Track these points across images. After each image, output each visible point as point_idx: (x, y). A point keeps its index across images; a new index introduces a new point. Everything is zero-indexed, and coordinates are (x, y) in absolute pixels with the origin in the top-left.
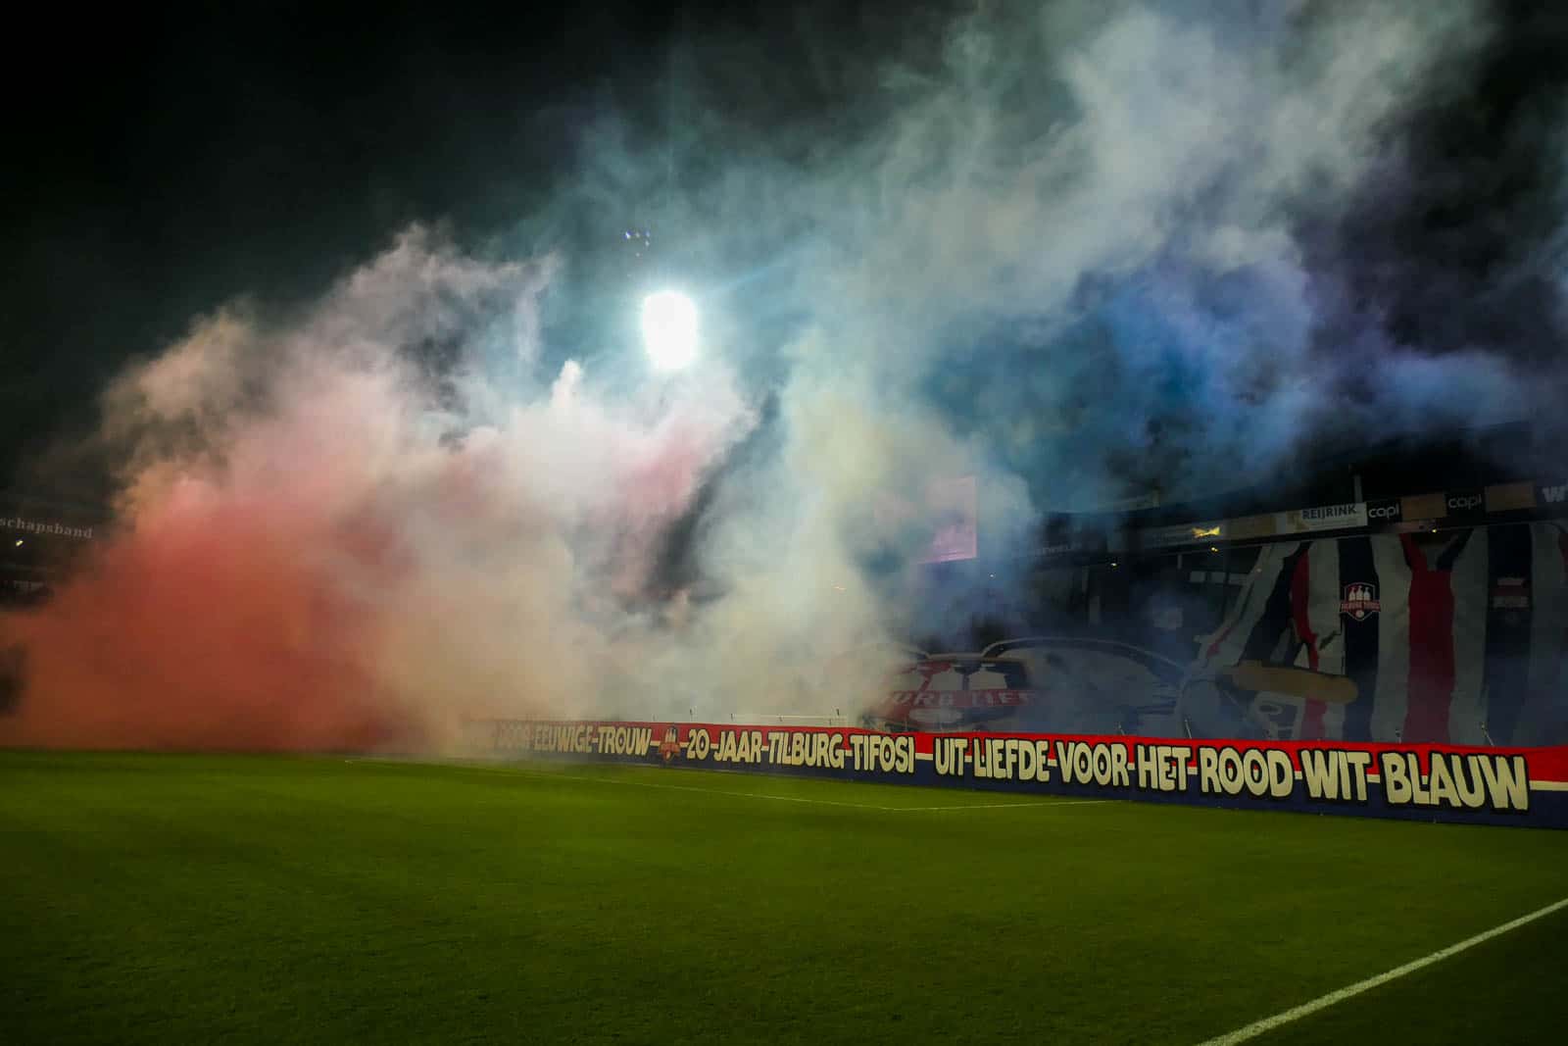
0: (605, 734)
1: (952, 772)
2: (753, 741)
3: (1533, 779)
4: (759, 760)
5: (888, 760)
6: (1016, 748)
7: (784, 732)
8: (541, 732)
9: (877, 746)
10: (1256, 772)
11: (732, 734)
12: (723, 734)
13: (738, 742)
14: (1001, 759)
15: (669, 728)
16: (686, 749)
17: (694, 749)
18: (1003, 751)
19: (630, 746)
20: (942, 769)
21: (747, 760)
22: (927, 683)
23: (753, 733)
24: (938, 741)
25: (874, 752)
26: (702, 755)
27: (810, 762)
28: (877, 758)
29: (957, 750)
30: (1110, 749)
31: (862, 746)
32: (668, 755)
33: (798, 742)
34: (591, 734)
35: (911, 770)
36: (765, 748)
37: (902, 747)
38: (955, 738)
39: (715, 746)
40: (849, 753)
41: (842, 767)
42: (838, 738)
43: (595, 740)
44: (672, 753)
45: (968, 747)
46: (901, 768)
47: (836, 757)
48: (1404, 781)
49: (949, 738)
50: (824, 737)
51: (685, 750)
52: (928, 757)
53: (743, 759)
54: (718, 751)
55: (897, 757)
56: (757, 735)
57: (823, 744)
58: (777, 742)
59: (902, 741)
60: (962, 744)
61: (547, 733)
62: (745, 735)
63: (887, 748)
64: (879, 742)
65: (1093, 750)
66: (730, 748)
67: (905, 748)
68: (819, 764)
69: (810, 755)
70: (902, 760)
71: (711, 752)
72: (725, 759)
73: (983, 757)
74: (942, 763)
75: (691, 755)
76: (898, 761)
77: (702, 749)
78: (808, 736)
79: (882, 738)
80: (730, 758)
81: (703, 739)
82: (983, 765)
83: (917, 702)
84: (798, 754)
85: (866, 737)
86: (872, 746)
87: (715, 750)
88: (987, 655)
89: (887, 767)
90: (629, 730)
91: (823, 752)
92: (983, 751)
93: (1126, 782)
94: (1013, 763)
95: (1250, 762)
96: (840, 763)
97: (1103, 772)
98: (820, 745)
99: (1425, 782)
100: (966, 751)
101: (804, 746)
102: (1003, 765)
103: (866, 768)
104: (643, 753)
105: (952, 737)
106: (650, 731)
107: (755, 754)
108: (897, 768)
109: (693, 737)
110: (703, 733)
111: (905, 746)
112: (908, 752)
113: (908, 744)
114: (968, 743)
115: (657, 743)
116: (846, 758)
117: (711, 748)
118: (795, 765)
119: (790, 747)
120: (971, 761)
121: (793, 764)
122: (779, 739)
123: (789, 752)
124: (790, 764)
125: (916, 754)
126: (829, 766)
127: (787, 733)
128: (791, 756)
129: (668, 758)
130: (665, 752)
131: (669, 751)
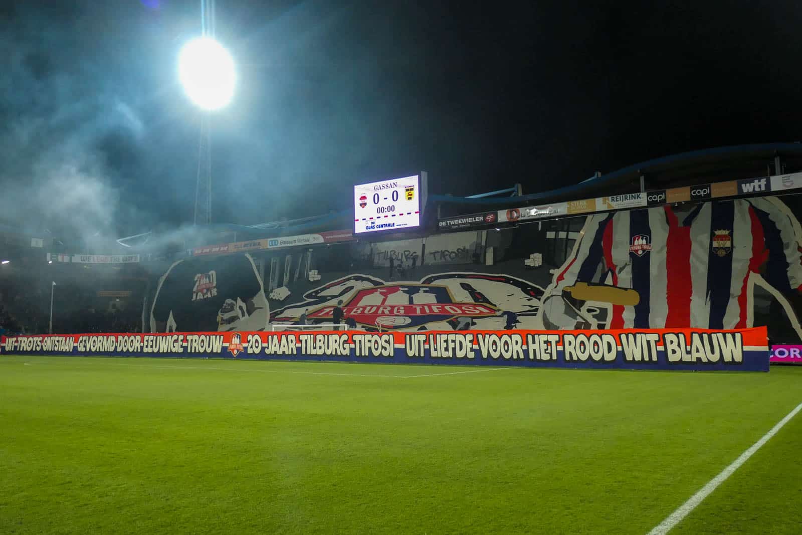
0: (192, 340)
1: (417, 354)
2: (290, 342)
3: (745, 345)
4: (295, 353)
5: (376, 349)
6: (454, 339)
8: (147, 341)
9: (370, 341)
10: (596, 348)
11: (275, 337)
12: (270, 337)
13: (280, 342)
14: (445, 346)
15: (234, 334)
17: (251, 347)
18: (446, 341)
19: (209, 347)
20: (410, 353)
21: (287, 353)
22: (384, 300)
23: (290, 336)
24: (408, 337)
25: (368, 345)
26: (257, 351)
27: (328, 352)
28: (370, 348)
29: (419, 341)
30: (511, 337)
31: (360, 341)
32: (235, 352)
33: (320, 341)
34: (182, 341)
35: (392, 354)
36: (299, 345)
37: (386, 341)
39: (265, 345)
40: (353, 346)
41: (348, 354)
42: (345, 337)
43: (185, 344)
44: (238, 350)
45: (426, 339)
46: (385, 353)
47: (344, 349)
48: (677, 349)
49: (414, 335)
50: (336, 337)
51: (246, 348)
52: (402, 346)
53: (284, 352)
54: (268, 348)
55: (383, 347)
56: (292, 337)
57: (336, 341)
58: (306, 341)
59: (385, 337)
60: (422, 338)
61: (152, 341)
62: (284, 337)
63: (376, 342)
64: (370, 339)
65: (500, 339)
66: (275, 346)
67: (388, 342)
68: (334, 353)
69: (328, 348)
70: (386, 349)
71: (263, 349)
72: (272, 353)
73: (435, 345)
74: (411, 349)
75: (250, 351)
76: (383, 349)
77: (257, 347)
78: (326, 336)
79: (372, 336)
80: (275, 352)
81: (257, 341)
82: (436, 350)
83: (380, 312)
84: (320, 348)
85: (363, 336)
86: (366, 341)
87: (265, 347)
88: (424, 282)
89: (376, 353)
90: (208, 337)
91: (336, 346)
92: (435, 342)
93: (522, 356)
94: (453, 348)
95: (593, 342)
96: (347, 352)
97: (507, 351)
98: (334, 341)
99: (688, 349)
100: (425, 342)
101: (324, 343)
102: (447, 349)
103: (363, 355)
104: (219, 351)
105: (416, 334)
106: (222, 337)
107: (292, 349)
108: (383, 354)
109: (250, 340)
110: (257, 337)
111: (388, 340)
112: (389, 344)
113: (389, 339)
114: (426, 338)
115: (227, 345)
116: (351, 349)
117: (263, 346)
118: (319, 355)
119: (315, 344)
120: (428, 348)
121: (317, 354)
122: (307, 339)
123: (315, 346)
124: (315, 354)
125: (395, 345)
126: (340, 354)
127: (313, 335)
128: (316, 349)
129: (235, 353)
130: (233, 350)
131: (236, 349)
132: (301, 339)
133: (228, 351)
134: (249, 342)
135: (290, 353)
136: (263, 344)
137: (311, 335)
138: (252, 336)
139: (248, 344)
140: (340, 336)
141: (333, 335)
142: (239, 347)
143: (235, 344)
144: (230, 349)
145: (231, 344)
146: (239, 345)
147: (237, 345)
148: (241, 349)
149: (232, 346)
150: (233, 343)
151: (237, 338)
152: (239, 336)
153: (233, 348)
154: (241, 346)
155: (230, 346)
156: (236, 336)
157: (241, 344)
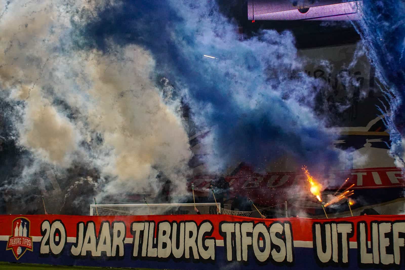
1: (336, 259)
2: (115, 234)
4: (121, 254)
5: (262, 250)
7: (149, 222)
9: (249, 234)
11: (91, 226)
12: (81, 226)
13: (98, 233)
14: (388, 244)
15: (19, 220)
16: (40, 243)
17: (48, 243)
18: (389, 235)
20: (324, 257)
21: (108, 255)
23: (116, 224)
24: (318, 227)
25: (247, 241)
26: (57, 250)
27: (178, 254)
28: (250, 247)
29: (340, 235)
31: (233, 235)
32: (19, 251)
33: (164, 233)
35: (289, 259)
36: (129, 240)
37: (277, 235)
38: (337, 223)
39: (72, 240)
40: (220, 243)
41: (213, 258)
42: (206, 227)
44: (23, 248)
45: (353, 232)
46: (278, 257)
47: (206, 248)
49: (330, 223)
50: (191, 226)
51: (37, 245)
52: (309, 244)
53: (104, 253)
54: (76, 245)
55: (273, 246)
56: (119, 226)
57: (191, 234)
58: (142, 232)
59: (277, 228)
60: (346, 229)
62: (106, 226)
63: (261, 236)
64: (251, 231)
66: (89, 242)
67: (281, 236)
68: (187, 256)
69: (178, 247)
70: (278, 249)
71: (68, 246)
72: (84, 254)
73: (369, 243)
74: (324, 250)
75: (44, 250)
76: (274, 250)
77: (57, 244)
78: (175, 225)
79: (254, 226)
80: (89, 253)
81: (57, 232)
82: (370, 251)
84: (165, 245)
85: (238, 225)
86: (244, 235)
87: (73, 244)
89: (262, 257)
92: (369, 237)
96: (210, 254)
98: (188, 235)
100: (350, 236)
101: (171, 237)
102: (390, 250)
103: (239, 258)
105: (334, 222)
107: (118, 246)
108: (274, 257)
109: (46, 230)
110: (58, 225)
111: (281, 233)
112: (284, 240)
113: (284, 232)
114: (353, 228)
115: (5, 238)
116: (217, 249)
117: (67, 242)
118: (162, 258)
119: (155, 239)
120: (356, 247)
121: (159, 257)
122: (143, 230)
123: (155, 243)
124: (156, 256)
125: (294, 241)
126: (198, 258)
127: (153, 223)
128: (157, 248)
129: (18, 254)
130: (16, 247)
131: (21, 246)
132: (133, 229)
133: (7, 249)
134: (43, 233)
135: (114, 254)
136: (68, 238)
137: (151, 223)
138: (50, 223)
139: (42, 237)
140: (198, 225)
141: (186, 223)
142: (26, 242)
143: (20, 238)
144: (11, 247)
145: (13, 237)
146: (26, 239)
147: (23, 239)
148: (30, 246)
149: (14, 241)
150: (15, 236)
151: (23, 227)
152: (26, 223)
153: (16, 244)
154: (29, 240)
155: (11, 240)
156: (21, 223)
157: (29, 236)
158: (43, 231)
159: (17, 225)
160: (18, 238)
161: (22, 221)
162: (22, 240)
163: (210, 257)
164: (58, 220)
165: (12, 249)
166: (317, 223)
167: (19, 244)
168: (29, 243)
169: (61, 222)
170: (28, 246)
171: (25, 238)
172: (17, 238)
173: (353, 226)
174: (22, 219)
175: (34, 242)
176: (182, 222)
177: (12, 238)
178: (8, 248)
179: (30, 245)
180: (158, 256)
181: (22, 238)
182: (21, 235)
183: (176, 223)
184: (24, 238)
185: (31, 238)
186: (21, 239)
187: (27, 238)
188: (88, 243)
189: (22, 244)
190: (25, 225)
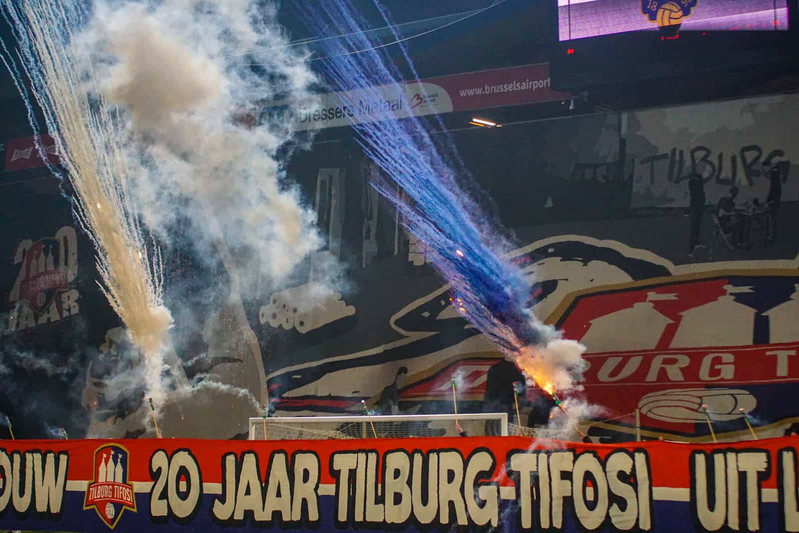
1: (734, 524)
2: (299, 477)
4: (313, 515)
5: (591, 506)
7: (367, 452)
9: (566, 475)
11: (250, 460)
12: (231, 460)
13: (264, 476)
15: (106, 450)
17: (164, 495)
19: (22, 493)
20: (710, 520)
21: (286, 518)
23: (299, 458)
24: (700, 459)
25: (561, 488)
26: (183, 508)
27: (425, 516)
28: (568, 502)
29: (742, 476)
31: (535, 479)
33: (397, 473)
35: (646, 524)
36: (328, 489)
37: (622, 476)
38: (738, 451)
39: (213, 488)
40: (508, 493)
41: (495, 523)
42: (482, 462)
44: (118, 506)
45: (769, 468)
46: (623, 521)
47: (482, 504)
49: (724, 452)
50: (451, 460)
51: (144, 499)
52: (681, 494)
53: (277, 514)
54: (222, 498)
55: (614, 499)
56: (307, 462)
57: (451, 475)
58: (353, 473)
59: (619, 462)
60: (754, 463)
62: (279, 461)
63: (589, 478)
64: (568, 468)
66: (248, 492)
67: (628, 478)
68: (444, 519)
69: (425, 501)
70: (622, 504)
71: (206, 502)
72: (239, 516)
74: (711, 506)
75: (158, 508)
76: (615, 506)
77: (183, 496)
78: (418, 458)
79: (577, 458)
80: (249, 514)
81: (183, 473)
84: (398, 499)
85: (543, 457)
86: (556, 475)
87: (214, 497)
89: (591, 520)
90: (17, 458)
91: (450, 492)
96: (489, 515)
98: (444, 477)
100: (763, 478)
101: (409, 483)
103: (545, 524)
104: (56, 508)
105: (732, 450)
106: (63, 458)
107: (304, 502)
108: (614, 521)
109: (160, 469)
110: (183, 459)
111: (628, 472)
112: (635, 486)
113: (634, 469)
114: (769, 462)
115: (81, 485)
116: (503, 504)
117: (204, 492)
118: (392, 523)
119: (380, 485)
120: (775, 500)
121: (389, 521)
122: (355, 467)
123: (380, 494)
124: (382, 520)
125: (654, 489)
126: (466, 524)
127: (374, 454)
128: (384, 504)
129: (109, 517)
130: (102, 504)
131: (112, 502)
132: (336, 468)
133: (85, 508)
134: (155, 476)
135: (297, 516)
136: (205, 484)
137: (369, 454)
138: (167, 456)
139: (153, 483)
140: (465, 458)
141: (441, 454)
142: (121, 493)
143: (108, 485)
144: (93, 503)
145: (95, 483)
146: (121, 488)
147: (116, 487)
148: (130, 502)
149: (99, 492)
150: (100, 481)
151: (116, 463)
152: (120, 456)
153: (102, 497)
154: (128, 489)
155: (91, 489)
156: (111, 456)
157: (128, 482)
158: (154, 470)
159: (103, 460)
160: (105, 485)
161: (112, 452)
162: (113, 488)
163: (490, 521)
164: (185, 450)
165: (94, 507)
166: (700, 452)
167: (108, 498)
168: (127, 496)
169: (189, 454)
170: (126, 500)
171: (119, 486)
172: (103, 485)
173: (769, 457)
174: (114, 448)
175: (136, 494)
176: (432, 451)
177: (95, 486)
178: (86, 506)
179: (129, 500)
180: (386, 520)
181: (113, 485)
182: (110, 479)
183: (419, 454)
184: (117, 485)
185: (130, 485)
186: (111, 487)
187: (123, 486)
188: (246, 494)
189: (113, 497)
190: (119, 460)
